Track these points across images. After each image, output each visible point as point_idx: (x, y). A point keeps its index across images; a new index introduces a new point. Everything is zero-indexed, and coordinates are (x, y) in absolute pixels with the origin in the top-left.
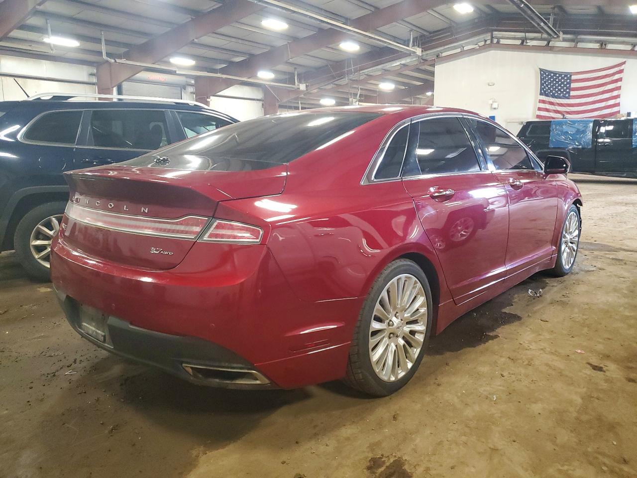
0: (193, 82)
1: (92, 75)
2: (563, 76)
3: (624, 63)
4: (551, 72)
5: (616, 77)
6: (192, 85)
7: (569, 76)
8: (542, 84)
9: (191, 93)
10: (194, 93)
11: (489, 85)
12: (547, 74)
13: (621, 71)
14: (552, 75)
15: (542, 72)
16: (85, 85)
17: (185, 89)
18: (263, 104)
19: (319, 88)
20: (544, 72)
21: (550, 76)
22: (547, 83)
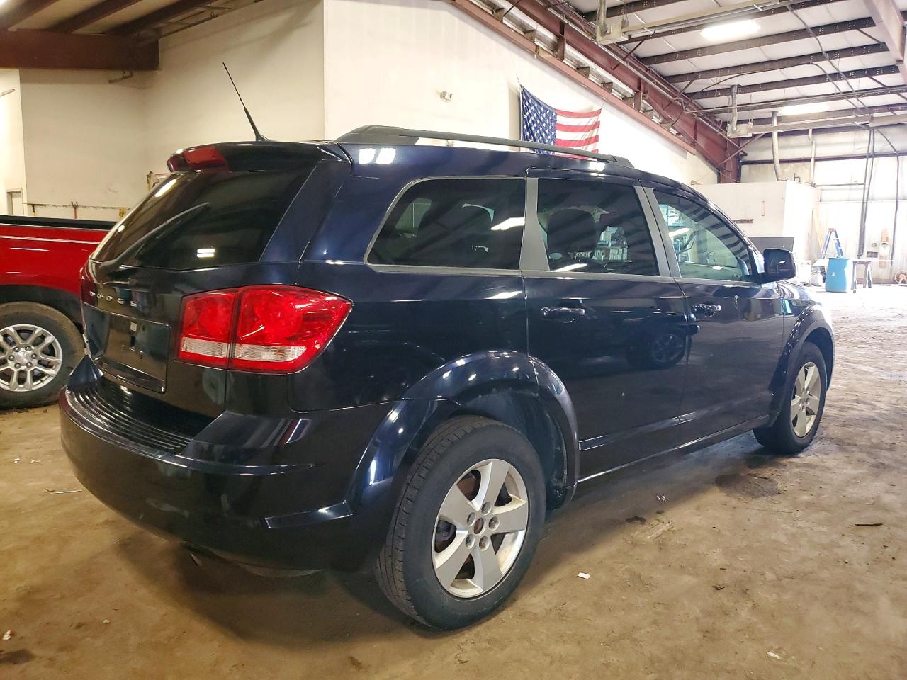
2: (548, 112)
3: (599, 112)
4: (534, 98)
5: (595, 133)
7: (554, 114)
8: (526, 121)
11: (443, 95)
12: (530, 101)
13: (597, 125)
14: (536, 105)
15: (524, 96)
20: (525, 94)
21: (533, 108)
22: (530, 121)
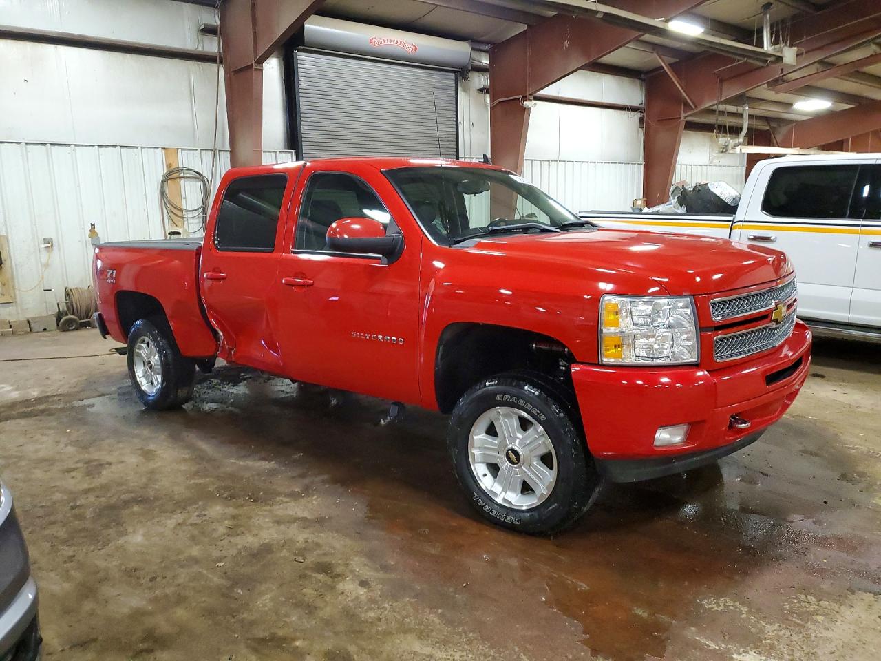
0: (486, 61)
1: (208, 31)
6: (481, 70)
9: (481, 90)
10: (488, 92)
16: (189, 63)
17: (466, 78)
18: (642, 120)
19: (821, 62)
